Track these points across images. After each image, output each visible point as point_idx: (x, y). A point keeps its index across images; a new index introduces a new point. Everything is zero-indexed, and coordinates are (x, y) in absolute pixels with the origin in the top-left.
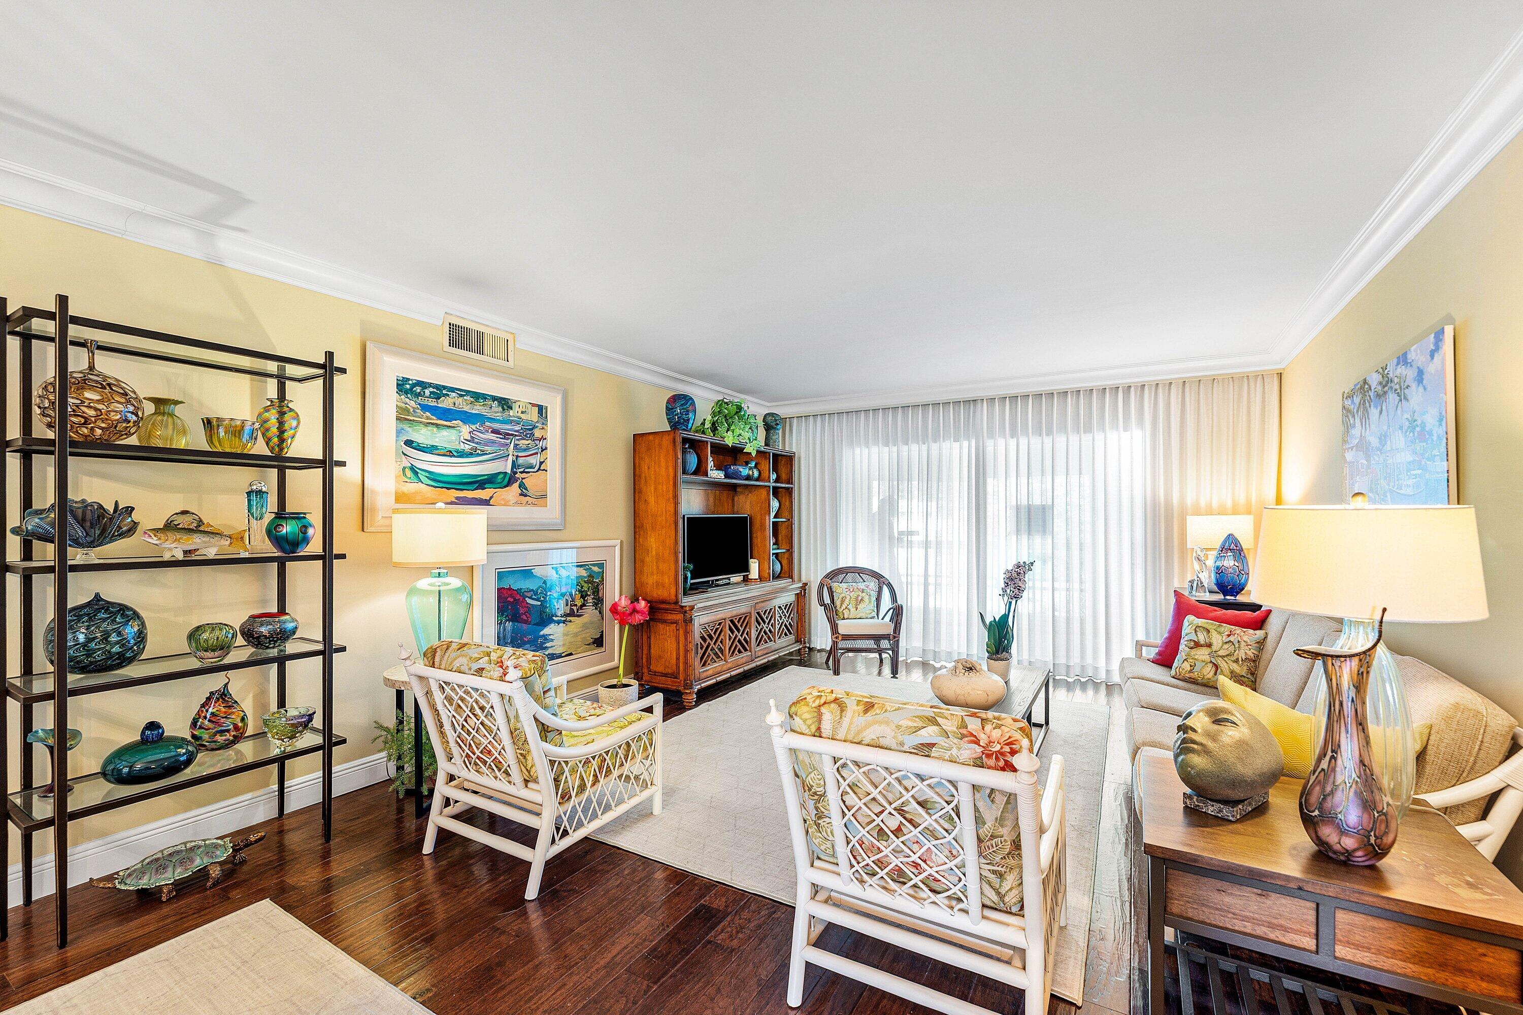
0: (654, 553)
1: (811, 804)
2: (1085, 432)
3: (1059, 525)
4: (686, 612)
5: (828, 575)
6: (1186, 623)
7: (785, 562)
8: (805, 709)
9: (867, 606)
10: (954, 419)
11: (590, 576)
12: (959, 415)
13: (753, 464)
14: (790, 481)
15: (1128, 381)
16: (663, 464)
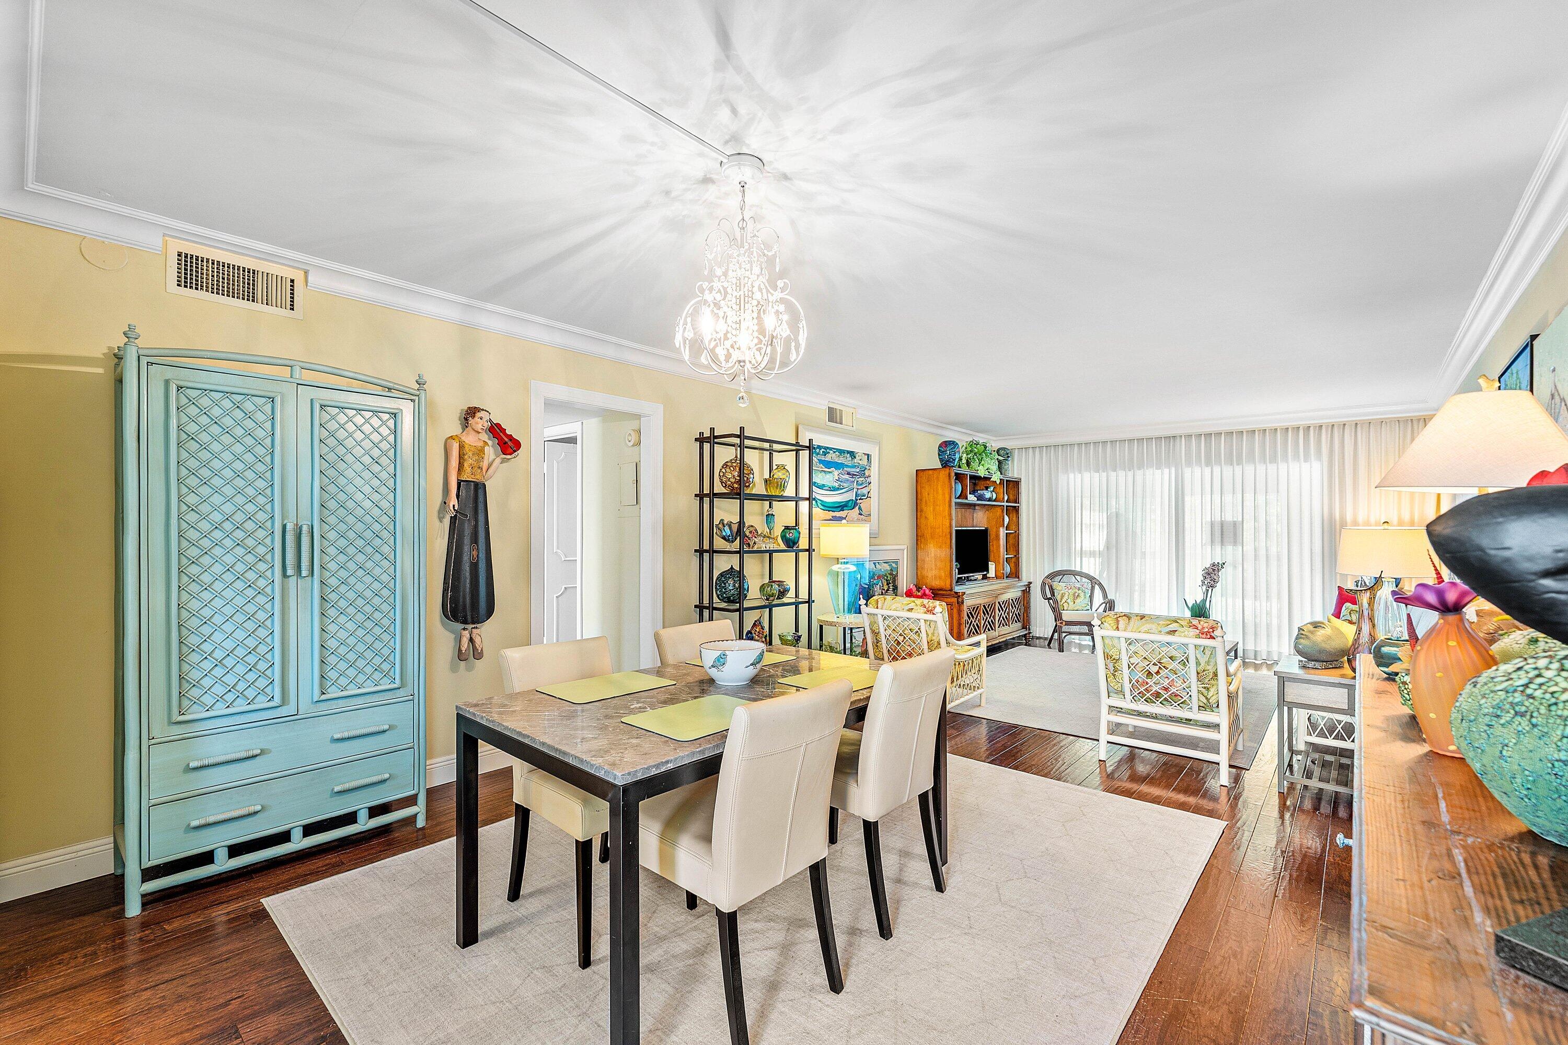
0: (933, 555)
1: (1111, 666)
2: (1270, 462)
3: (1248, 535)
4: (959, 596)
5: (1048, 575)
6: (1344, 608)
7: (1013, 565)
8: (1110, 619)
9: (1082, 601)
10: (1156, 451)
11: (891, 570)
12: (1161, 447)
13: (992, 488)
14: (1016, 501)
15: (1308, 422)
16: (940, 491)
